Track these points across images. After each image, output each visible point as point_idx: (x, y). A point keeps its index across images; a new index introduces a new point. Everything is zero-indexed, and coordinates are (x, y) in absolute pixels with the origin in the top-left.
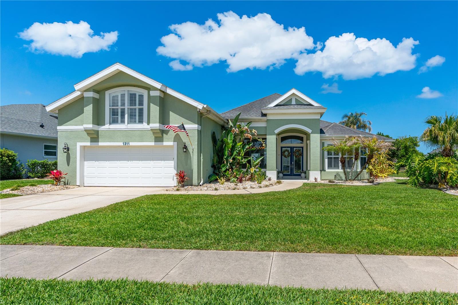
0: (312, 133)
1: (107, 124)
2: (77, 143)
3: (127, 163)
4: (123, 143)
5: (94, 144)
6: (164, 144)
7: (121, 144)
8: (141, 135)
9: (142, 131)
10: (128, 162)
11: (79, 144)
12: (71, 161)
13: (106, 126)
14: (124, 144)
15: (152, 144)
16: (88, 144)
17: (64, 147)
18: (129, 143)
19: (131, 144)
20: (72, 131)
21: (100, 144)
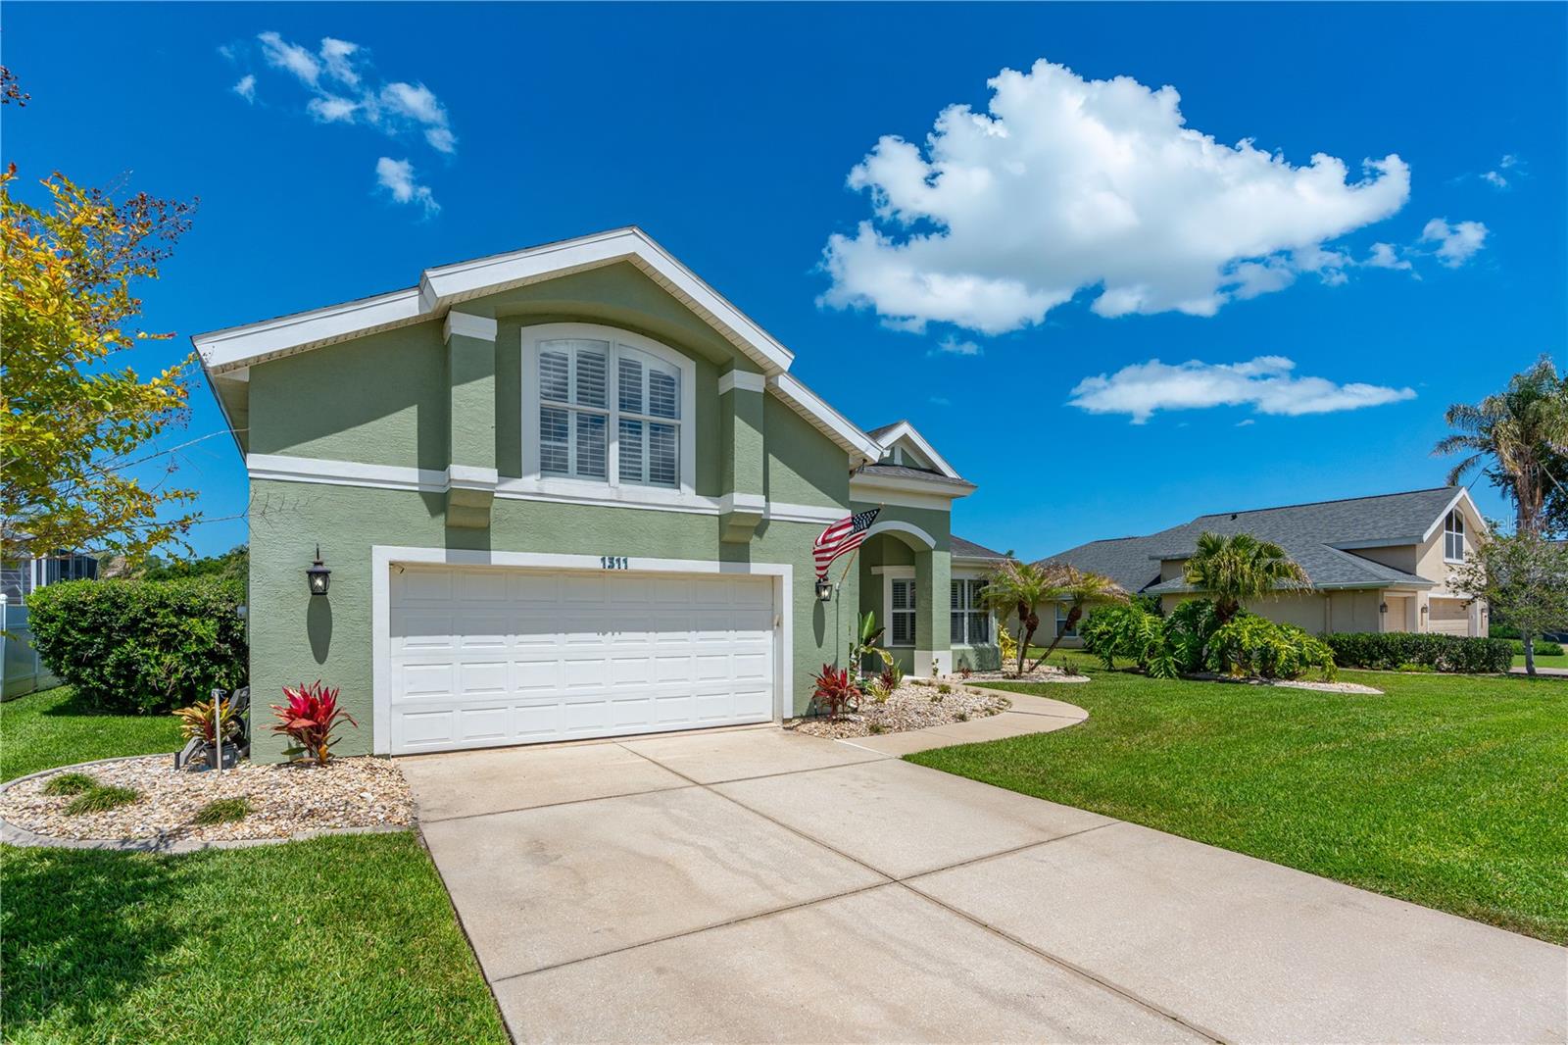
0: (937, 548)
1: (529, 473)
2: (375, 547)
3: (600, 641)
4: (603, 559)
5: (467, 557)
6: (752, 572)
7: (593, 562)
8: (672, 533)
9: (674, 515)
10: (600, 637)
11: (382, 556)
12: (334, 638)
13: (524, 479)
14: (607, 563)
15: (713, 567)
16: (437, 555)
17: (311, 568)
18: (625, 561)
19: (636, 564)
20: (339, 488)
21: (499, 558)
